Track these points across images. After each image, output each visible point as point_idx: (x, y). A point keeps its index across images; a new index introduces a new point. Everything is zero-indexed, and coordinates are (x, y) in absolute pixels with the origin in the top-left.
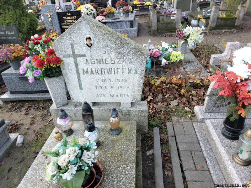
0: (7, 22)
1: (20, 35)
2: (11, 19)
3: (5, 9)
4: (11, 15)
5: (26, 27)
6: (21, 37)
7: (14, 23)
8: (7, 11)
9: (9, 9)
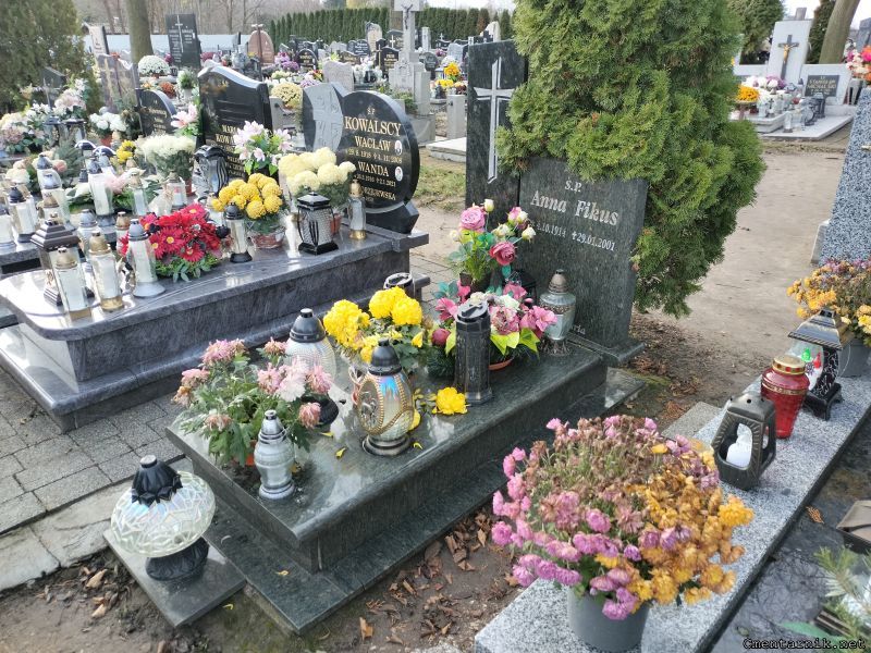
0: (612, 158)
1: (643, 241)
2: (637, 149)
3: (624, 85)
4: (648, 126)
5: (694, 204)
6: (646, 253)
7: (646, 169)
8: (631, 97)
9: (646, 84)
